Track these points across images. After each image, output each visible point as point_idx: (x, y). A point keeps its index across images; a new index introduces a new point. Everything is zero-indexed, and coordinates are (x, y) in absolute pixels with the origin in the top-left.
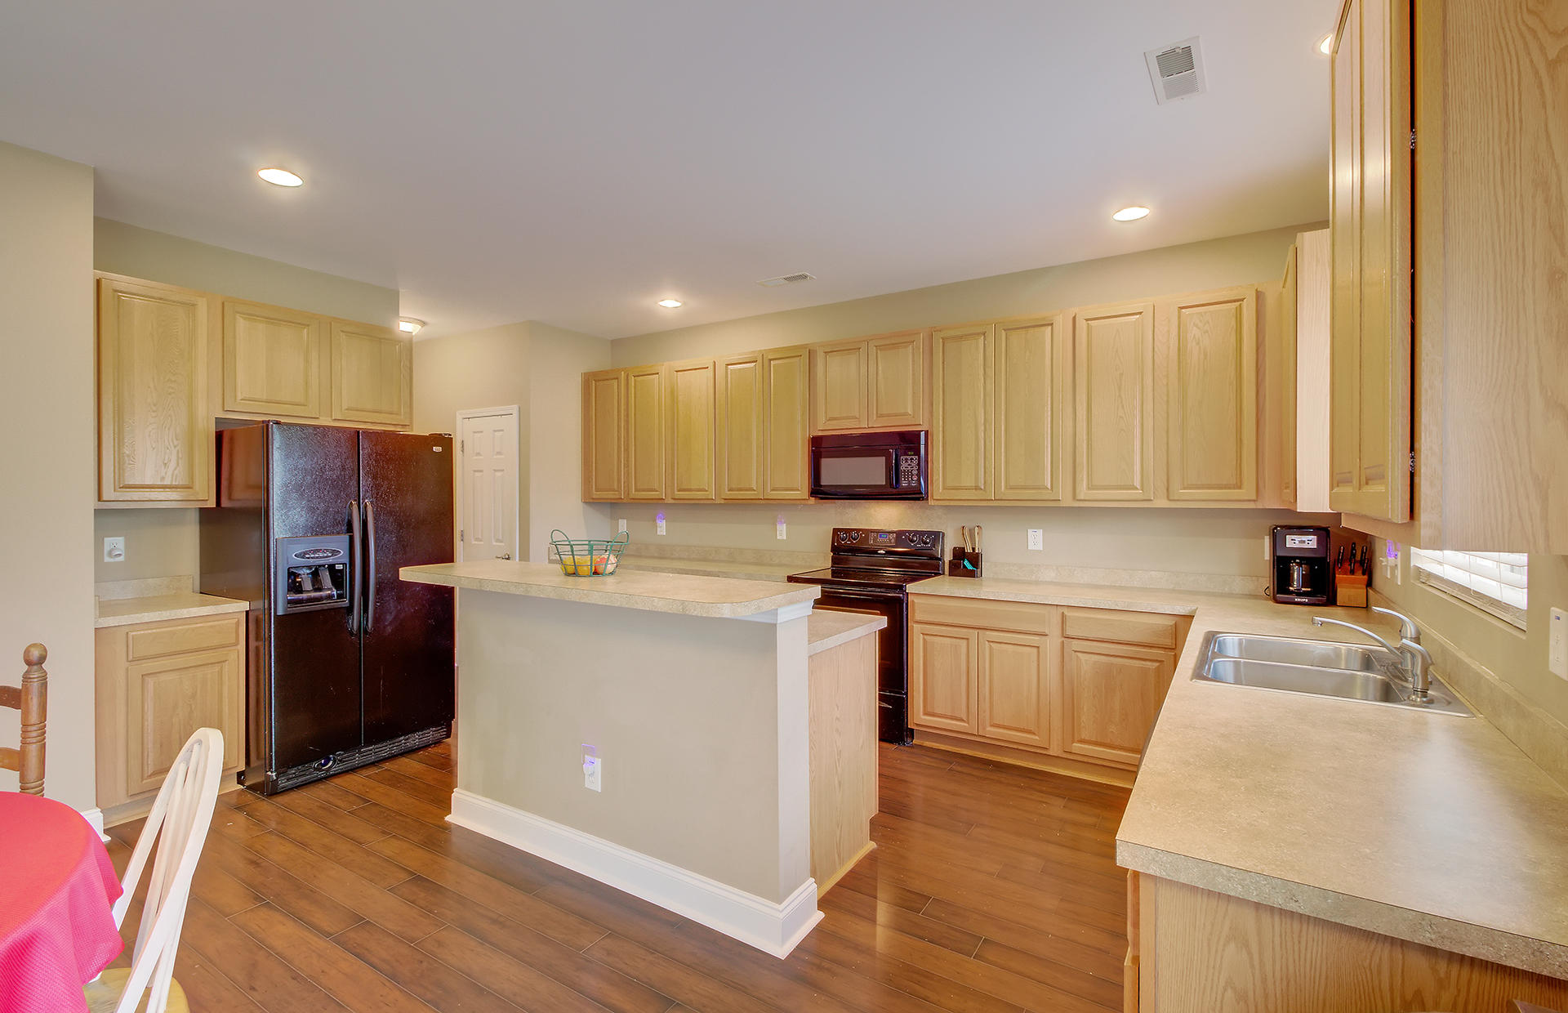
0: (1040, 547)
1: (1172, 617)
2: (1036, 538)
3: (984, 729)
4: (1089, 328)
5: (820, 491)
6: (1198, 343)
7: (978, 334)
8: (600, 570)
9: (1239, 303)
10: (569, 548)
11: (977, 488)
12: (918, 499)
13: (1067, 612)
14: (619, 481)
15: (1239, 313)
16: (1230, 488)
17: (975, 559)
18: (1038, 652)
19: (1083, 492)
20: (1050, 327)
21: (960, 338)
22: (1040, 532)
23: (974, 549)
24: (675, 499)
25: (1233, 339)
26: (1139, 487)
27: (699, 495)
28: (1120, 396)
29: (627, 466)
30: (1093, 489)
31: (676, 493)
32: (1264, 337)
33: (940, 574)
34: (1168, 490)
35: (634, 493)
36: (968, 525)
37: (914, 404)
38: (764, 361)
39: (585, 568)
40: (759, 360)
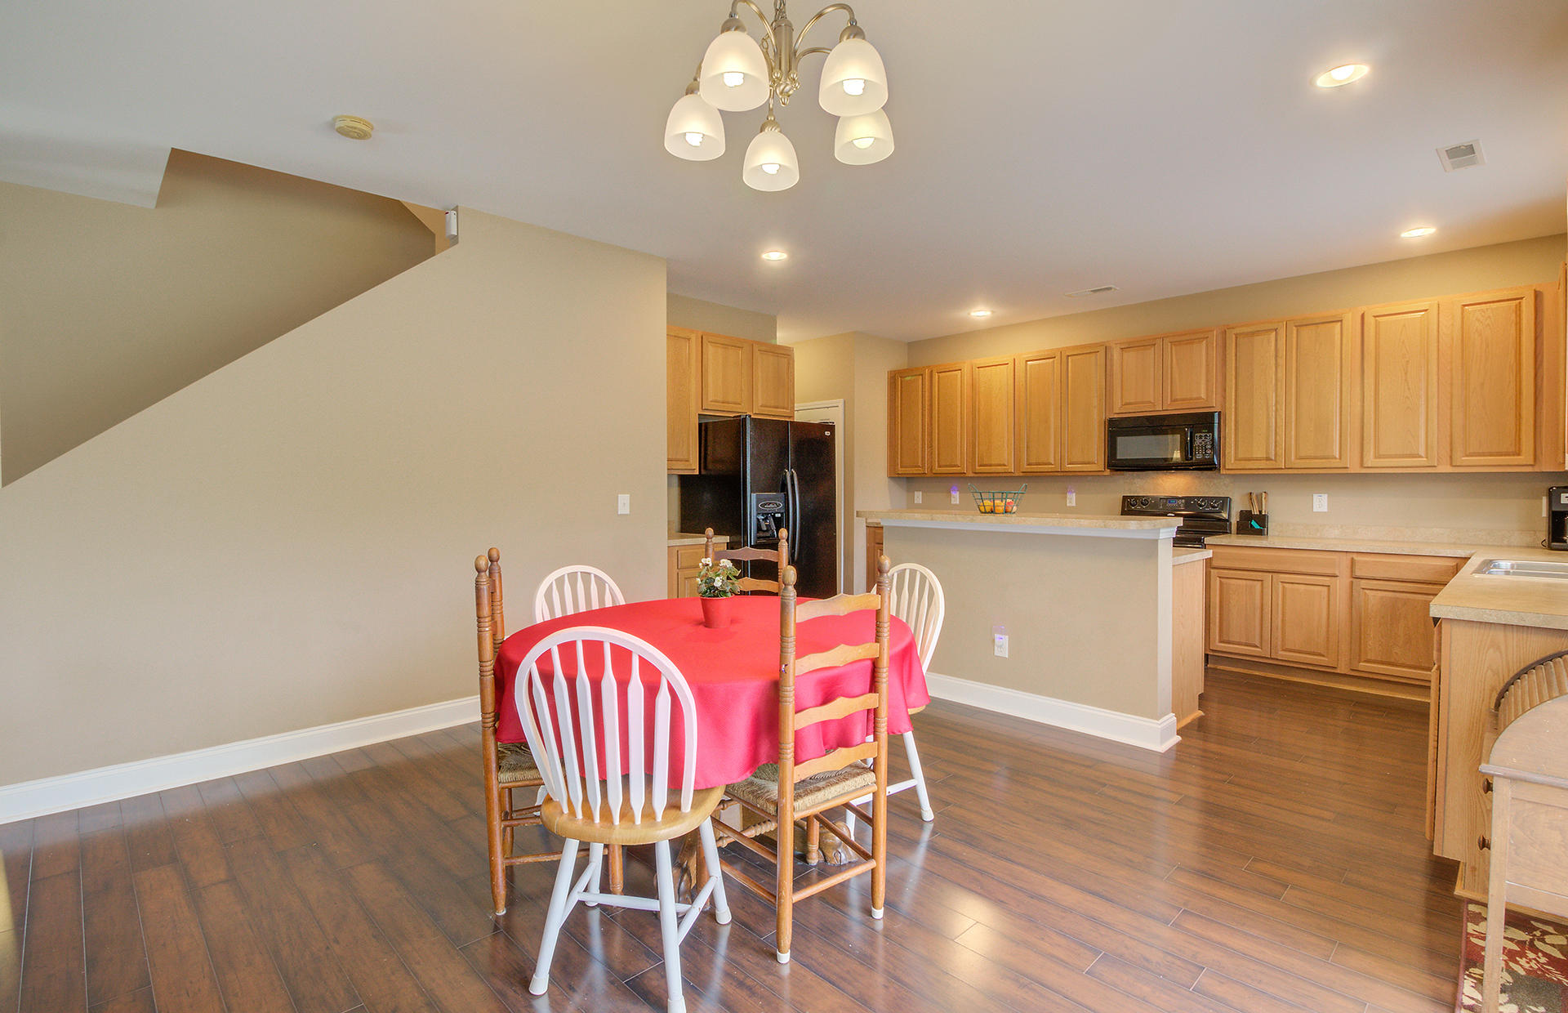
0: (1325, 509)
1: (1454, 560)
2: (1321, 502)
3: (1277, 653)
4: (1377, 325)
5: (1117, 465)
6: (1480, 335)
7: (1270, 330)
8: (1009, 509)
9: (1518, 301)
10: (992, 495)
11: (1268, 459)
12: (1210, 469)
13: (1357, 558)
14: (923, 457)
15: (1518, 309)
16: (1509, 455)
17: (1262, 519)
18: (1329, 590)
19: (1370, 460)
20: (1339, 324)
21: (1253, 334)
22: (1325, 497)
23: (1260, 512)
24: (976, 473)
25: (1513, 331)
26: (1423, 455)
27: (1000, 469)
28: (1406, 380)
29: (931, 446)
30: (1380, 458)
31: (977, 467)
32: (1542, 330)
33: (1227, 533)
34: (1451, 457)
35: (937, 469)
36: (1255, 492)
37: (1207, 390)
38: (1064, 357)
39: (1000, 508)
40: (1058, 357)
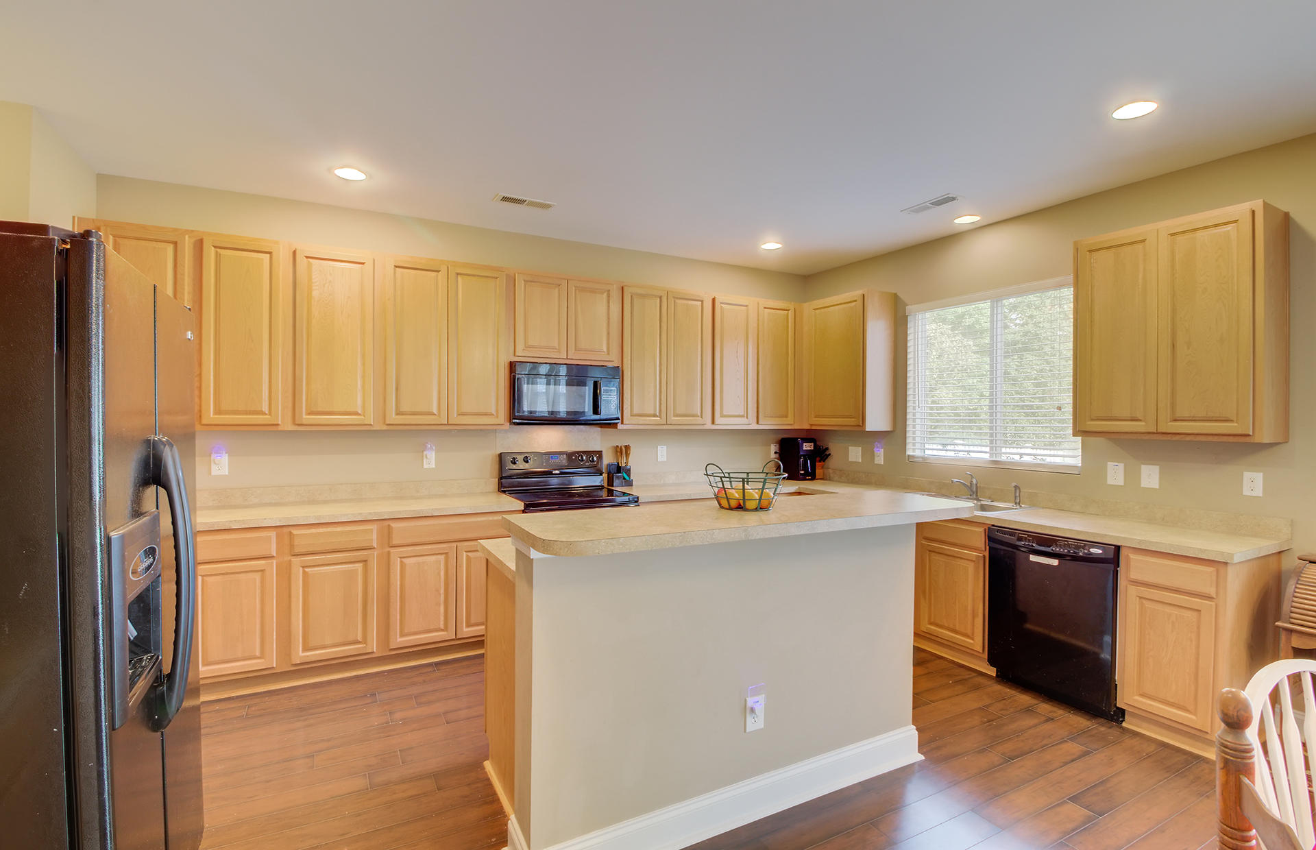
0: (665, 458)
2: (662, 452)
4: (722, 309)
7: (656, 296)
9: (787, 312)
11: (655, 415)
15: (787, 317)
16: (783, 417)
17: (629, 471)
19: (718, 419)
20: (701, 303)
21: (644, 296)
22: (665, 447)
23: (626, 464)
26: (745, 416)
30: (723, 417)
31: (304, 417)
34: (758, 418)
37: (608, 343)
